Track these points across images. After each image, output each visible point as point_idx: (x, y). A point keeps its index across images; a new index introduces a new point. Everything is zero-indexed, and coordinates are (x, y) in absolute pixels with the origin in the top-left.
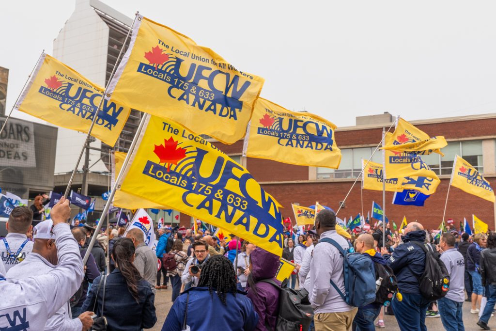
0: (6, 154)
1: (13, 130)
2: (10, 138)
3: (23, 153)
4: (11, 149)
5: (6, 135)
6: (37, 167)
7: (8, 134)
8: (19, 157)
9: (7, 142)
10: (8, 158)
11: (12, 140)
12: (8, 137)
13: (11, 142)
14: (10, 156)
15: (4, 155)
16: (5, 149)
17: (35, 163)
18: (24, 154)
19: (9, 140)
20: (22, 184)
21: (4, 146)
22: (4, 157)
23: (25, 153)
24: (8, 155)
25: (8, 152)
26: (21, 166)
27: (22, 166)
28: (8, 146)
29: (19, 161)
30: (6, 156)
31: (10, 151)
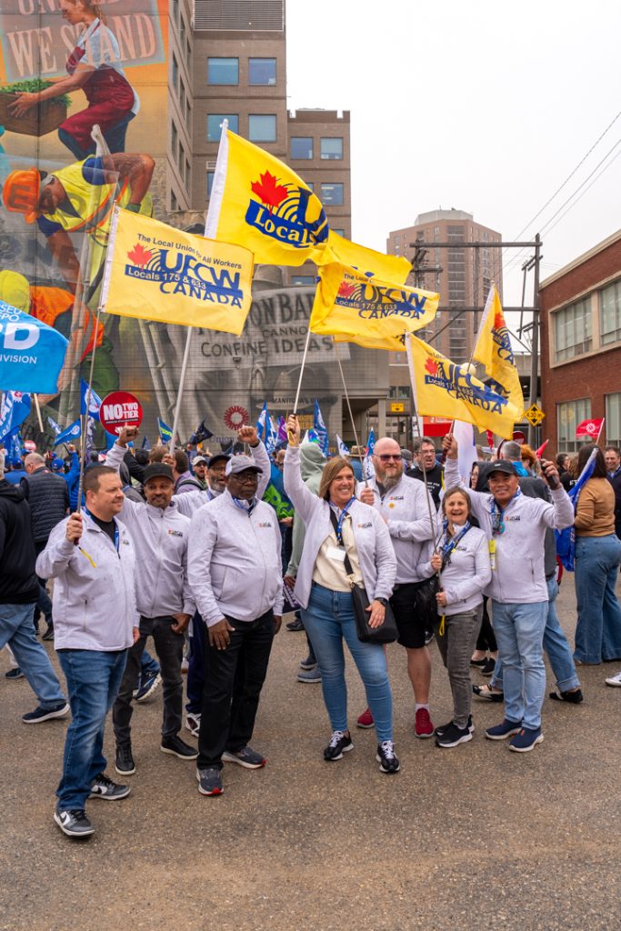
0: (294, 345)
1: (302, 305)
2: (297, 318)
3: (323, 339)
4: (302, 337)
5: (291, 316)
6: (352, 359)
7: (294, 313)
8: (318, 347)
9: (294, 326)
10: (299, 351)
11: (302, 321)
12: (294, 317)
13: (301, 325)
14: (301, 348)
15: (291, 347)
16: (291, 337)
17: (349, 353)
18: (326, 340)
19: (298, 321)
20: (328, 390)
21: (289, 333)
22: (290, 350)
23: (328, 338)
24: (297, 346)
25: (296, 341)
26: (321, 361)
27: (326, 361)
28: (296, 332)
29: (318, 353)
30: (294, 348)
31: (300, 340)
